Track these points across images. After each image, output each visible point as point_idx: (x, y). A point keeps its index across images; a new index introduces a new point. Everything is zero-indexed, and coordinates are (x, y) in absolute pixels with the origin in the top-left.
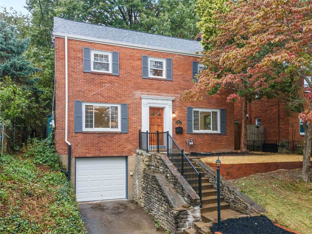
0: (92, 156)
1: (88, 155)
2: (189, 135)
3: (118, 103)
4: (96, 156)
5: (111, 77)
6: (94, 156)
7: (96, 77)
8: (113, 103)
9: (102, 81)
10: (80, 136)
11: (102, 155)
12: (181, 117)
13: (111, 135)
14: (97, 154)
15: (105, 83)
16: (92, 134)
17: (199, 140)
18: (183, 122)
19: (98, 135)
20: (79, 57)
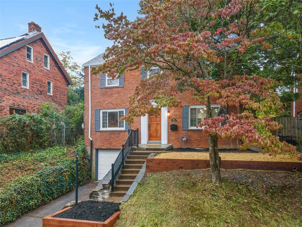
0: (106, 148)
1: (103, 148)
2: (184, 132)
3: (123, 108)
4: (108, 148)
5: (118, 88)
6: (107, 148)
7: (108, 90)
8: (120, 108)
9: (112, 93)
10: (98, 134)
11: (112, 148)
12: (177, 115)
13: (118, 132)
14: (109, 147)
15: (114, 94)
16: (106, 133)
17: (195, 136)
18: (179, 120)
19: (110, 133)
20: (97, 78)
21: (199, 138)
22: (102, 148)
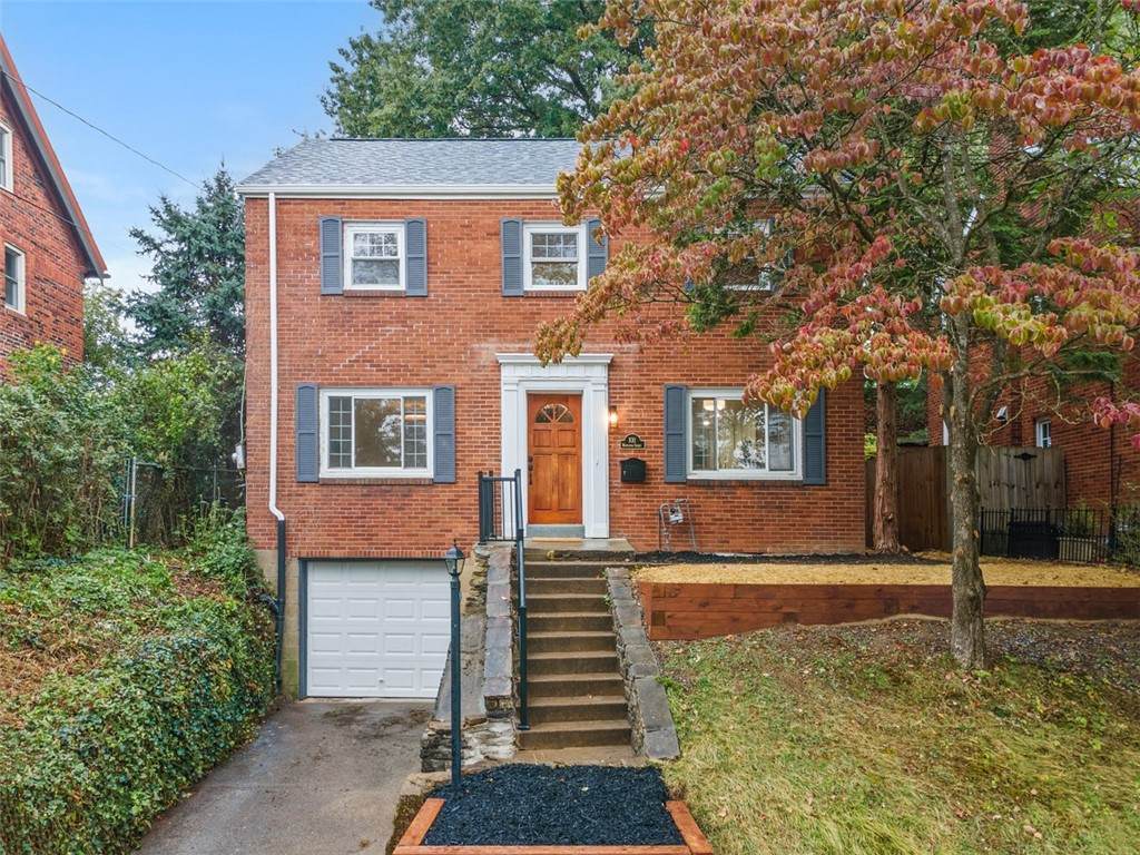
0: (347, 556)
1: (335, 553)
2: (672, 489)
3: (425, 385)
4: (359, 556)
5: (401, 301)
6: (353, 556)
7: (356, 306)
8: (410, 385)
9: (375, 318)
10: (313, 493)
11: (375, 553)
12: (643, 424)
13: (402, 488)
14: (363, 549)
15: (385, 323)
16: (347, 488)
17: (713, 506)
18: (652, 443)
19: (365, 491)
20: (308, 250)
21: (729, 515)
22: (331, 555)
